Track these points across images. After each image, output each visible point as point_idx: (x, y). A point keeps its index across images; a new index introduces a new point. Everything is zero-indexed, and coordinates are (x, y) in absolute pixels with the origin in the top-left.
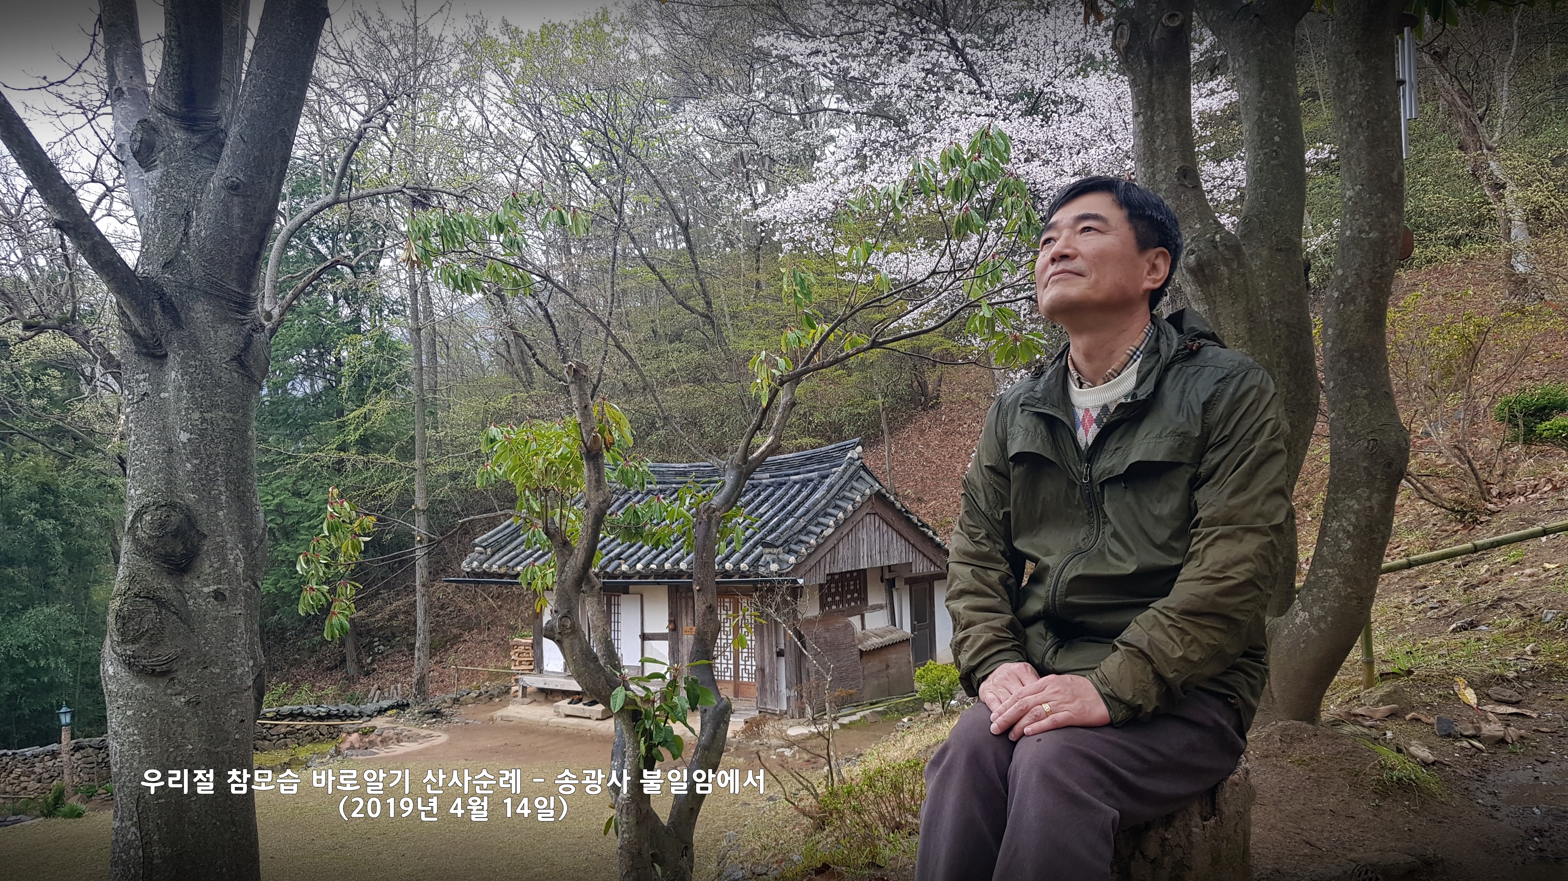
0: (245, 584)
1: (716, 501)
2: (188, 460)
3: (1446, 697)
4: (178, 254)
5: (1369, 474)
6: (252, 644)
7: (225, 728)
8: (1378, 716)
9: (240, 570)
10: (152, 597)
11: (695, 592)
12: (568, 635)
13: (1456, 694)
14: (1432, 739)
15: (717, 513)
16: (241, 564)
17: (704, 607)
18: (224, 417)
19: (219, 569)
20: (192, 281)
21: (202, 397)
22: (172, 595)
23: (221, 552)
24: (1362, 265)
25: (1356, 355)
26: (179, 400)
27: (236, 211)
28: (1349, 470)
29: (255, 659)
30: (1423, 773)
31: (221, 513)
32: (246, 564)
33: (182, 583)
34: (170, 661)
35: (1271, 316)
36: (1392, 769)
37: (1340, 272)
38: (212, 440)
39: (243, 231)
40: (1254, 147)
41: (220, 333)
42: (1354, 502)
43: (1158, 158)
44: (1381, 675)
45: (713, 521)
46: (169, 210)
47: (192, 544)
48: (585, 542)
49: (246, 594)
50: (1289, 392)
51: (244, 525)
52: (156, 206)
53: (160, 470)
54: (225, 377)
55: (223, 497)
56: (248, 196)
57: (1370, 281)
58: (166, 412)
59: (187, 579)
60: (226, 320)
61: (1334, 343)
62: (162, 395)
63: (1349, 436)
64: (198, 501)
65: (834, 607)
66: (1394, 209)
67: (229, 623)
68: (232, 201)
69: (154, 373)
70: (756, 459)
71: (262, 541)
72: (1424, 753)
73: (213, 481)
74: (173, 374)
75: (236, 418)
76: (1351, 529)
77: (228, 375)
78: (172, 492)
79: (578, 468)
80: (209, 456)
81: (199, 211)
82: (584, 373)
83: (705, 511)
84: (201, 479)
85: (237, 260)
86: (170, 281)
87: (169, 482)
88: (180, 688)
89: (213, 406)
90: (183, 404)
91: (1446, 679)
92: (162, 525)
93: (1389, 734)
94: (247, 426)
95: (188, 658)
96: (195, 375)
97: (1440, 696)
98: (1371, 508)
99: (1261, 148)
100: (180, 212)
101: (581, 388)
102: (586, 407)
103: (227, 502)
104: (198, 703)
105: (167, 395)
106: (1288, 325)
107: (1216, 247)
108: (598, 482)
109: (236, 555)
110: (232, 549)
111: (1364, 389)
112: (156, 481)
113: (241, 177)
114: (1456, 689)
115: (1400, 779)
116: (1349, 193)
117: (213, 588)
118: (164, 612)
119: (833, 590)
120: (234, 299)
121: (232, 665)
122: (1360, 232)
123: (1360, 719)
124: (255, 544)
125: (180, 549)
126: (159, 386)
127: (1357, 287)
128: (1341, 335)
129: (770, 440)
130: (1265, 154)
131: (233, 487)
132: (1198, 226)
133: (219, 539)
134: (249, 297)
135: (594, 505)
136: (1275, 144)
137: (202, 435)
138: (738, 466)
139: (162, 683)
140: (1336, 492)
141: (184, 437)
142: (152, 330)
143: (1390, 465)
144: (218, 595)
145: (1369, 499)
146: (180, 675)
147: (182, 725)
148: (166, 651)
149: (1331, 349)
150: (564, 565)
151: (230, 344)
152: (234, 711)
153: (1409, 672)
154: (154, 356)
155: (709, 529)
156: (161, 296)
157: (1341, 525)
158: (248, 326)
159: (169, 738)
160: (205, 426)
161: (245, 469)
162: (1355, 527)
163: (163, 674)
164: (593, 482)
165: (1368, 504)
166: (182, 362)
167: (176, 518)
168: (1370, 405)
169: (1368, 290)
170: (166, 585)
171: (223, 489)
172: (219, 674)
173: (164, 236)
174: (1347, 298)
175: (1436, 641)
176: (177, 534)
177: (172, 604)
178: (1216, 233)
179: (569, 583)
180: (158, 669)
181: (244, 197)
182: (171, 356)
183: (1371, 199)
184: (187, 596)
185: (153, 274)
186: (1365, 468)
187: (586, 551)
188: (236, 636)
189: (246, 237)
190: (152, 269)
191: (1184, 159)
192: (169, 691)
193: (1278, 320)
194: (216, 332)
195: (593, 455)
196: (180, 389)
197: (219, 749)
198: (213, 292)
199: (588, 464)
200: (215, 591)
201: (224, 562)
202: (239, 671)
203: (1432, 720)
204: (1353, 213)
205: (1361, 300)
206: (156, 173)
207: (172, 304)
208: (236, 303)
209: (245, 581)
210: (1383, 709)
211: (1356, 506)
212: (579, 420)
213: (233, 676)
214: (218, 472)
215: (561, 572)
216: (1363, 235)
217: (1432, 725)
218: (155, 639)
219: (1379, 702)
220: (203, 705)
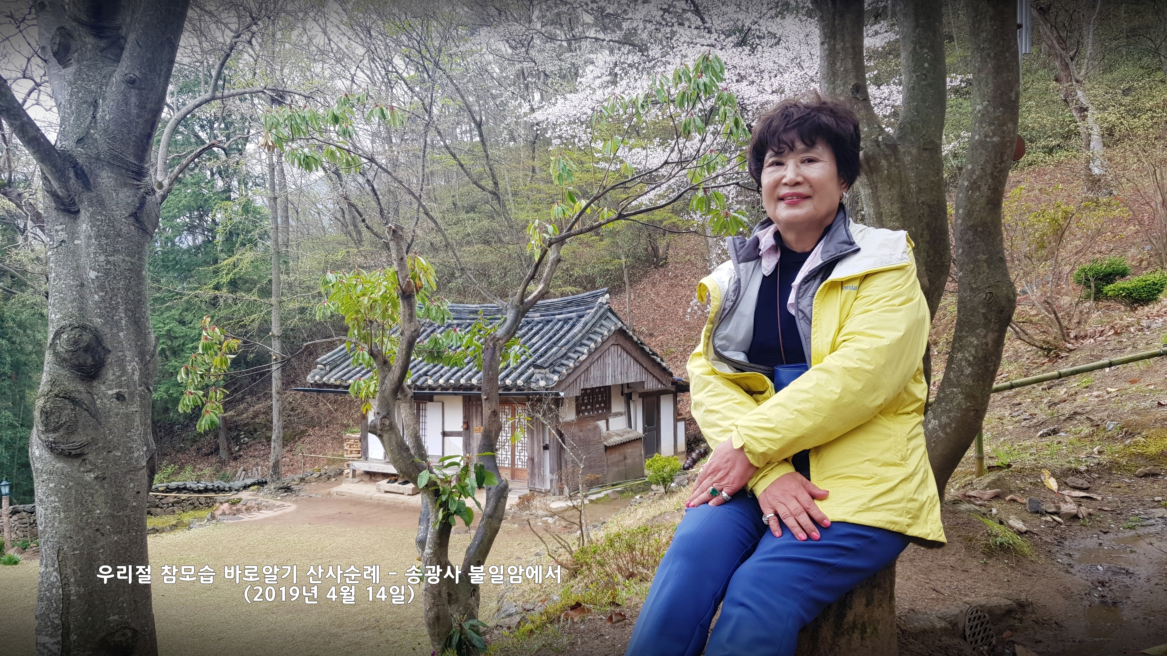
0: (140, 389)
1: (500, 332)
2: (96, 292)
3: (1035, 484)
4: (88, 133)
5: (986, 318)
6: (146, 434)
7: (126, 497)
8: (986, 497)
9: (136, 377)
10: (68, 397)
11: (483, 401)
12: (387, 431)
13: (1042, 482)
14: (1025, 515)
15: (501, 342)
16: (137, 374)
17: (489, 411)
18: (124, 260)
19: (120, 376)
20: (98, 154)
21: (107, 244)
22: (84, 397)
23: (121, 363)
24: (986, 161)
25: (980, 229)
26: (88, 246)
27: (133, 100)
28: (972, 315)
29: (148, 445)
30: (1018, 539)
31: (121, 334)
32: (141, 373)
33: (91, 387)
34: (82, 446)
35: (918, 199)
36: (996, 536)
37: (970, 167)
38: (115, 278)
39: (139, 116)
40: (909, 71)
41: (121, 195)
42: (974, 338)
43: (838, 77)
44: (989, 468)
45: (497, 348)
46: (81, 98)
47: (99, 358)
48: (400, 361)
49: (141, 396)
50: (928, 256)
51: (139, 343)
52: (71, 95)
53: (74, 300)
54: (125, 229)
55: (123, 322)
56: (142, 89)
57: (992, 174)
58: (79, 255)
59: (95, 384)
60: (125, 185)
61: (964, 220)
62: (76, 242)
63: (972, 289)
64: (103, 324)
65: (586, 414)
66: (1011, 120)
67: (128, 417)
68: (130, 92)
69: (70, 225)
70: (531, 301)
71: (153, 355)
72: (1019, 525)
73: (115, 309)
74: (84, 226)
75: (133, 260)
76: (971, 359)
77: (127, 228)
78: (84, 317)
79: (395, 306)
80: (113, 290)
81: (104, 99)
82: (401, 233)
83: (491, 340)
84: (106, 307)
85: (134, 139)
86: (82, 153)
87: (81, 309)
88: (90, 467)
89: (116, 251)
90: (92, 249)
91: (1036, 471)
92: (76, 342)
93: (994, 511)
94: (141, 267)
95: (97, 444)
96: (101, 227)
97: (1031, 483)
98: (987, 344)
99: (915, 72)
100: (90, 100)
101: (398, 244)
102: (402, 259)
103: (126, 325)
104: (104, 479)
105: (79, 242)
106: (929, 206)
107: (879, 146)
108: (411, 316)
109: (133, 366)
110: (130, 361)
111: (984, 254)
112: (71, 308)
113: (137, 73)
114: (1042, 478)
115: (1001, 544)
116: (979, 107)
117: (115, 391)
118: (77, 408)
119: (586, 401)
120: (132, 169)
121: (130, 450)
122: (986, 137)
123: (972, 499)
124: (148, 358)
125: (90, 361)
126: (73, 235)
127: (982, 178)
128: (969, 214)
129: (541, 287)
130: (917, 76)
131: (131, 314)
132: (866, 129)
133: (120, 354)
134: (143, 168)
135: (407, 334)
136: (924, 68)
137: (107, 273)
138: (517, 306)
139: (77, 463)
140: (961, 331)
141: (93, 274)
142: (68, 191)
143: (1001, 312)
144: (120, 397)
145: (985, 337)
146: (91, 457)
147: (92, 495)
148: (79, 439)
149: (961, 224)
150: (384, 378)
151: (128, 204)
152: (132, 485)
153: (1009, 466)
154: (69, 212)
155: (494, 353)
156: (75, 166)
157: (964, 356)
158: (142, 190)
159: (82, 505)
160: (109, 266)
161: (140, 300)
162: (974, 358)
163: (77, 456)
164: (407, 317)
165: (984, 341)
166: (91, 217)
167: (87, 337)
168: (988, 267)
169: (990, 180)
170: (78, 388)
171: (123, 315)
172: (120, 457)
173: (77, 119)
174: (974, 186)
175: (1028, 443)
176: (87, 349)
177: (83, 403)
178: (879, 135)
179: (388, 392)
180: (73, 452)
181: (138, 89)
182: (82, 212)
183: (994, 111)
184: (96, 397)
185: (69, 148)
186: (983, 314)
187: (401, 368)
188: (133, 428)
189: (141, 121)
190: (68, 144)
191: (857, 77)
192: (82, 469)
193: (922, 202)
194: (117, 194)
195: (407, 296)
196: (89, 237)
197: (120, 513)
198: (115, 163)
199: (403, 302)
200: (117, 394)
201: (124, 372)
202: (136, 455)
203: (1025, 501)
204: (981, 123)
205: (985, 188)
206: (71, 69)
207: (83, 171)
208: (133, 172)
209: (140, 386)
210: (990, 492)
211: (975, 342)
212: (397, 269)
213: (131, 458)
214: (118, 303)
215: (382, 383)
216: (988, 139)
217: (1025, 504)
218: (71, 429)
219: (986, 487)
220: (108, 480)
